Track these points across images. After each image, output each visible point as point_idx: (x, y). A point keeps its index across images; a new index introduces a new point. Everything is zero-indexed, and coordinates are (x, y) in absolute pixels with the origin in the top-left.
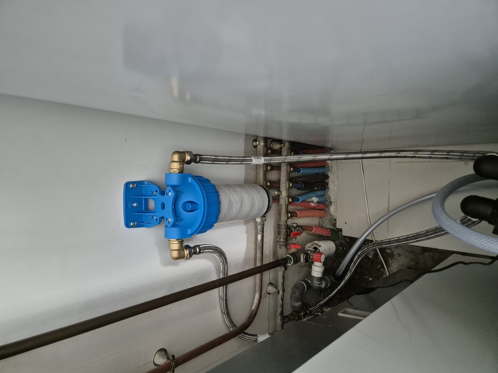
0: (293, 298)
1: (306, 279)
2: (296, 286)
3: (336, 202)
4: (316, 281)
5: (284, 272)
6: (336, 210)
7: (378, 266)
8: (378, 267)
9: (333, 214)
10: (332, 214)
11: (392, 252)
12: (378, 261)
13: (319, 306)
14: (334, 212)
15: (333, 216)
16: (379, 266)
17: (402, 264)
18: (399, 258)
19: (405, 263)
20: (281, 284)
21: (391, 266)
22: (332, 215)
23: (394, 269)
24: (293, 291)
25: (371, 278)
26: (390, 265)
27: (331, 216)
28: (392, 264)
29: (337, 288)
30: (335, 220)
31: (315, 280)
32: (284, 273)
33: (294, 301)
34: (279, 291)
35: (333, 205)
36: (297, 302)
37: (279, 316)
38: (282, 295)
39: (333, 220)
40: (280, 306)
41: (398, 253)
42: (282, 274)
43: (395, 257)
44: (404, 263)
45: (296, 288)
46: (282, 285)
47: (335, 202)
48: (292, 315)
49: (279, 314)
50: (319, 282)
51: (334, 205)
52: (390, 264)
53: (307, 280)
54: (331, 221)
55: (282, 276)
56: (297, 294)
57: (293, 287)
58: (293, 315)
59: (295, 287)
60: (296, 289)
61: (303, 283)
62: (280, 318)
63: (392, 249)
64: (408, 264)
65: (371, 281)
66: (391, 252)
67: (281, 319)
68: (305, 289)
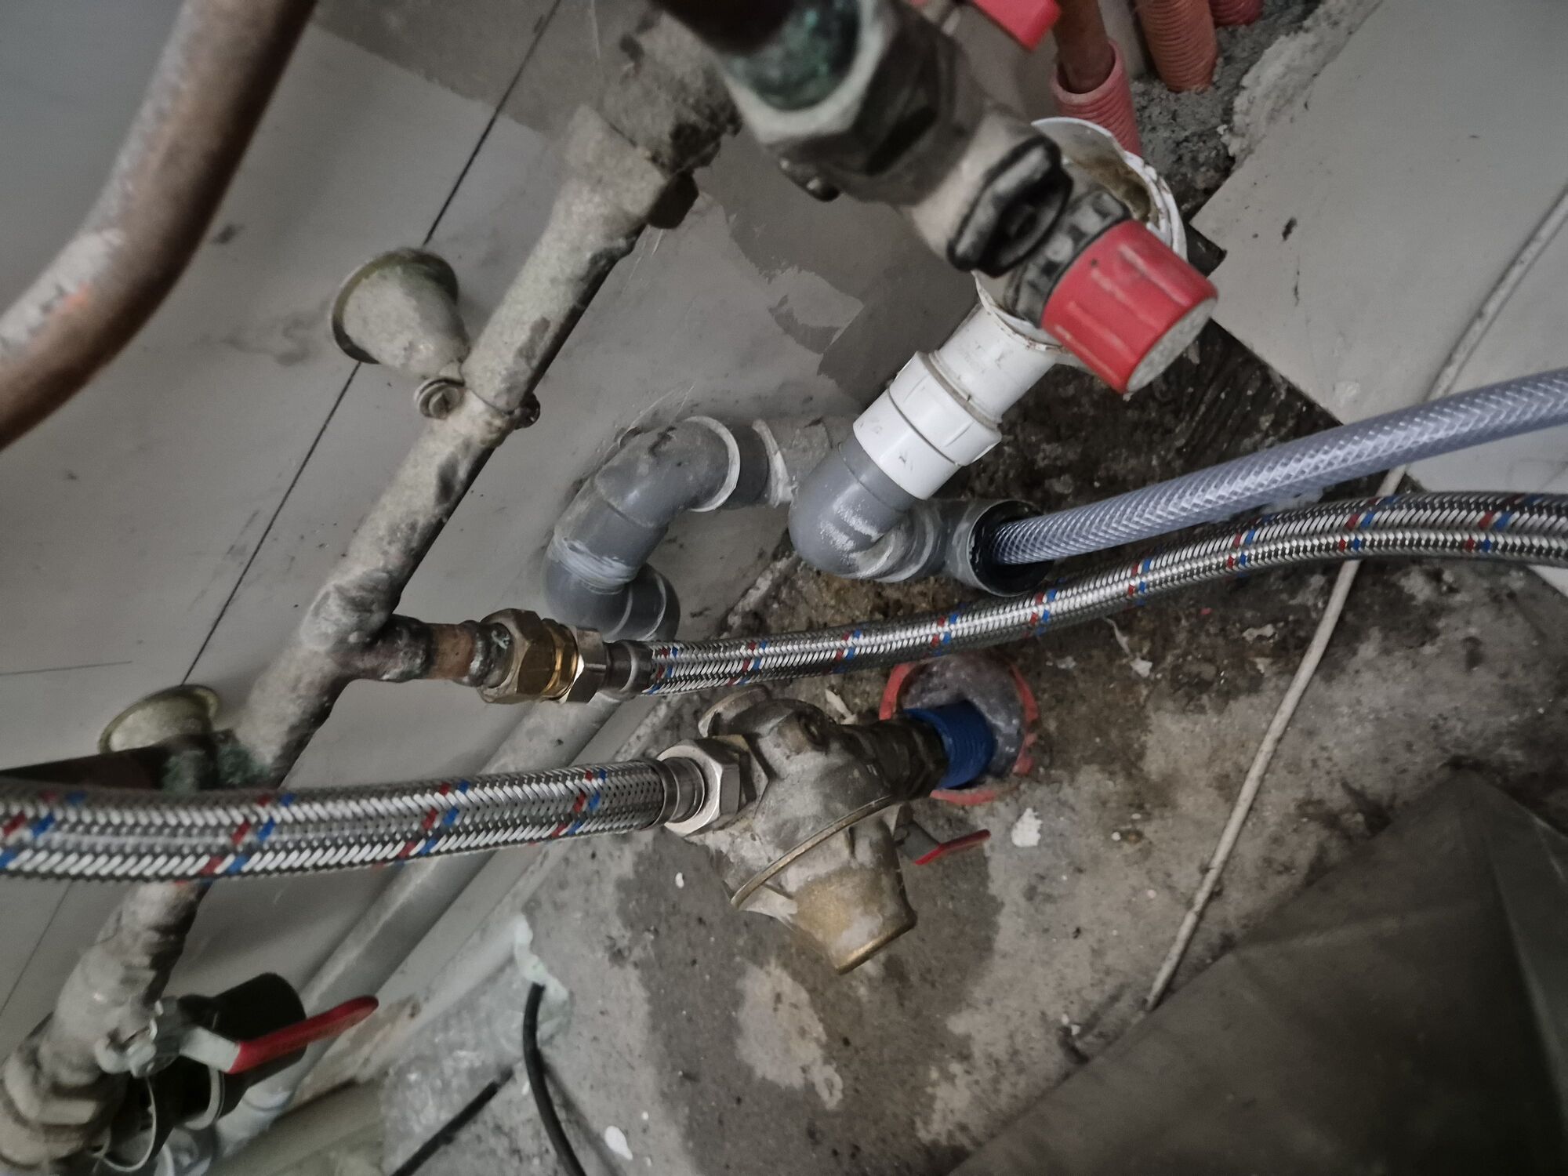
0: (581, 507)
1: (761, 428)
2: (664, 437)
3: (1343, 25)
4: (848, 504)
5: (637, 231)
6: (1290, 91)
7: (1260, 626)
8: (1256, 633)
9: (1247, 113)
10: (1240, 102)
11: (1435, 610)
12: (1284, 596)
13: (737, 667)
14: (1266, 96)
15: (1231, 130)
16: (1268, 630)
17: (1432, 716)
18: (1448, 671)
19: (1460, 725)
20: (522, 337)
21: (1346, 678)
22: (1227, 115)
23: (1345, 710)
24: (615, 462)
25: (1149, 665)
26: (1343, 670)
27: (1219, 110)
28: (1367, 677)
29: (941, 623)
30: (1226, 166)
31: (854, 488)
32: (621, 243)
33: (581, 529)
34: (460, 384)
35: (1308, 39)
36: (600, 549)
37: (334, 606)
38: (477, 447)
39: (1202, 158)
40: (393, 530)
41: (1472, 641)
42: (594, 242)
43: (1428, 649)
44: (1452, 723)
45: (653, 450)
46: (525, 353)
47: (1336, 24)
48: (480, 644)
49: (340, 590)
50: (872, 523)
51: (1315, 46)
52: (1356, 662)
53: (771, 443)
54: (1187, 158)
55: (588, 255)
56: (634, 495)
57: (636, 432)
58: (489, 644)
59: (650, 438)
60: (645, 456)
61: (724, 446)
62: (336, 622)
63: (1452, 590)
64: (1480, 743)
65: (1137, 680)
66: (1427, 603)
67: (342, 641)
68: (711, 493)
